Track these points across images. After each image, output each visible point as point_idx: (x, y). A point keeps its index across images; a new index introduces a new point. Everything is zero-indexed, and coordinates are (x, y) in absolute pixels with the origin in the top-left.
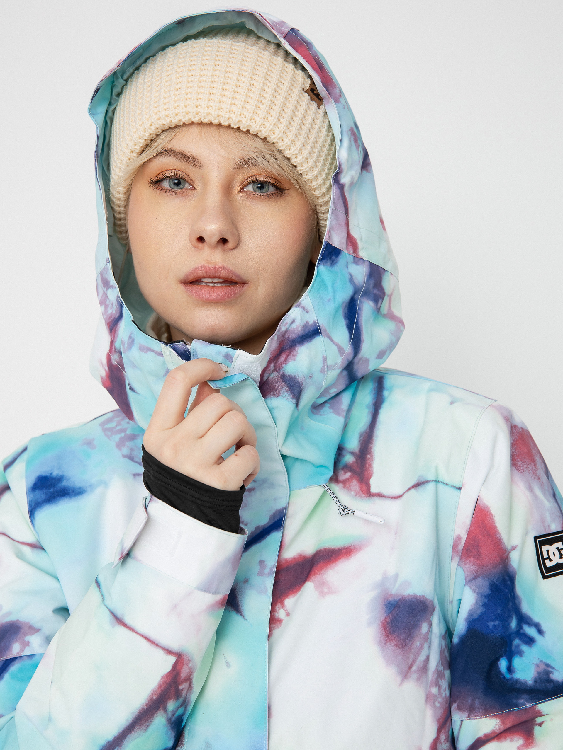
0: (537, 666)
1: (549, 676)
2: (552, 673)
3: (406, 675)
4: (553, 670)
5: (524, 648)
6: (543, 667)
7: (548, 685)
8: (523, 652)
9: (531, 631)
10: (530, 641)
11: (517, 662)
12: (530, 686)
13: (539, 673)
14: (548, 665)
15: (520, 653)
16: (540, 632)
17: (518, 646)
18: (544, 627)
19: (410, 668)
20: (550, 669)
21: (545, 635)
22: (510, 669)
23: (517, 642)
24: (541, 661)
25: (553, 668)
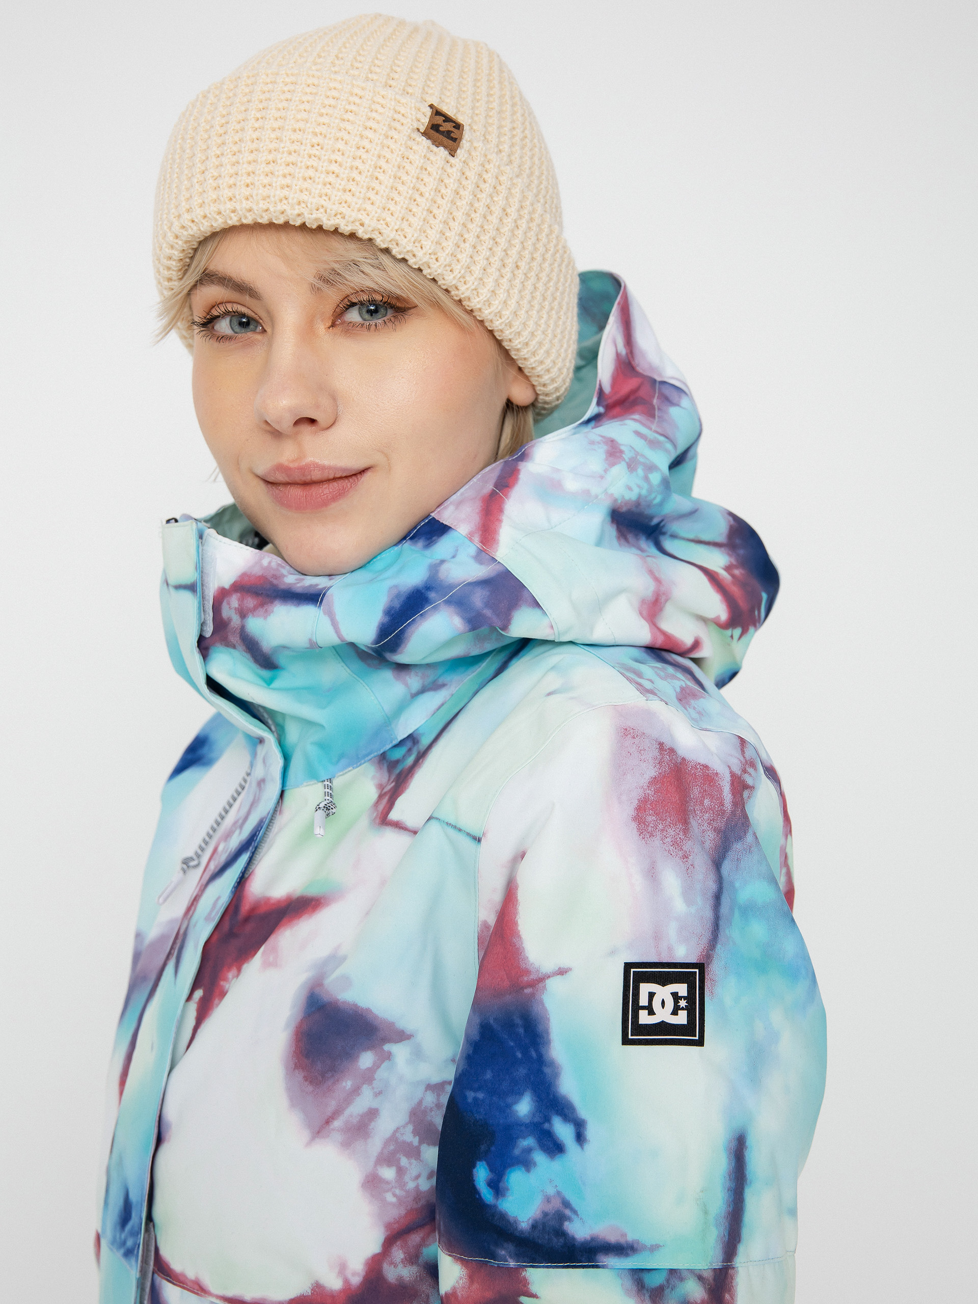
0: (548, 1200)
1: (561, 1224)
2: (569, 1219)
3: (319, 1132)
4: (573, 1216)
5: (539, 1157)
6: (556, 1204)
7: (555, 1240)
8: (535, 1164)
9: (563, 1130)
10: (555, 1148)
11: (516, 1178)
12: (522, 1232)
13: (545, 1214)
14: (566, 1204)
15: (527, 1164)
16: (580, 1137)
17: (529, 1150)
18: (591, 1132)
19: (328, 1122)
20: (568, 1212)
21: (586, 1146)
22: (496, 1186)
23: (528, 1142)
24: (559, 1193)
25: (575, 1212)
